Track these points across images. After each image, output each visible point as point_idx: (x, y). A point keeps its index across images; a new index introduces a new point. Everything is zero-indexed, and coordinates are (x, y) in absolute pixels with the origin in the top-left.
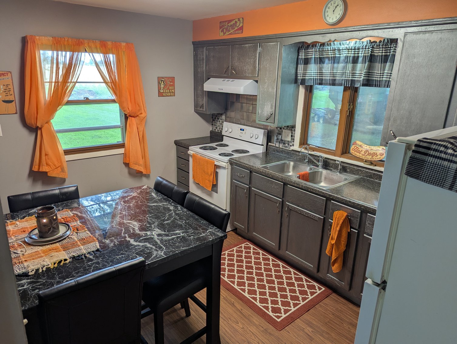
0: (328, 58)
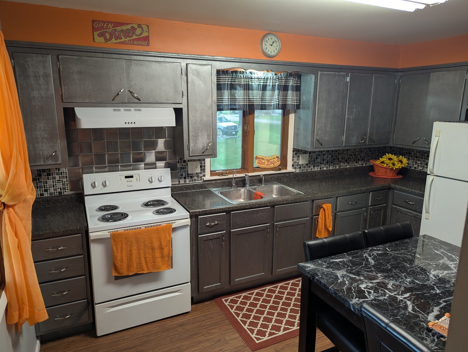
0: (240, 85)
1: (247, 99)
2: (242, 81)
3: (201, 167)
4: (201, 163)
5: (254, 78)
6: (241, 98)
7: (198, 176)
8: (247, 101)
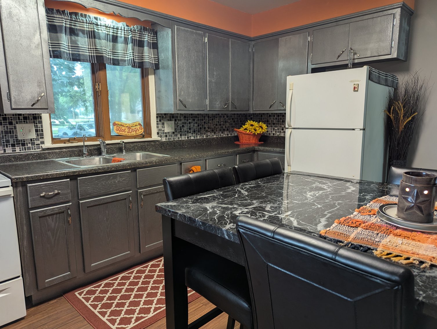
0: (83, 32)
1: (94, 50)
2: (85, 26)
3: (37, 131)
4: (36, 126)
5: (101, 26)
6: (85, 47)
7: (33, 144)
8: (95, 52)
